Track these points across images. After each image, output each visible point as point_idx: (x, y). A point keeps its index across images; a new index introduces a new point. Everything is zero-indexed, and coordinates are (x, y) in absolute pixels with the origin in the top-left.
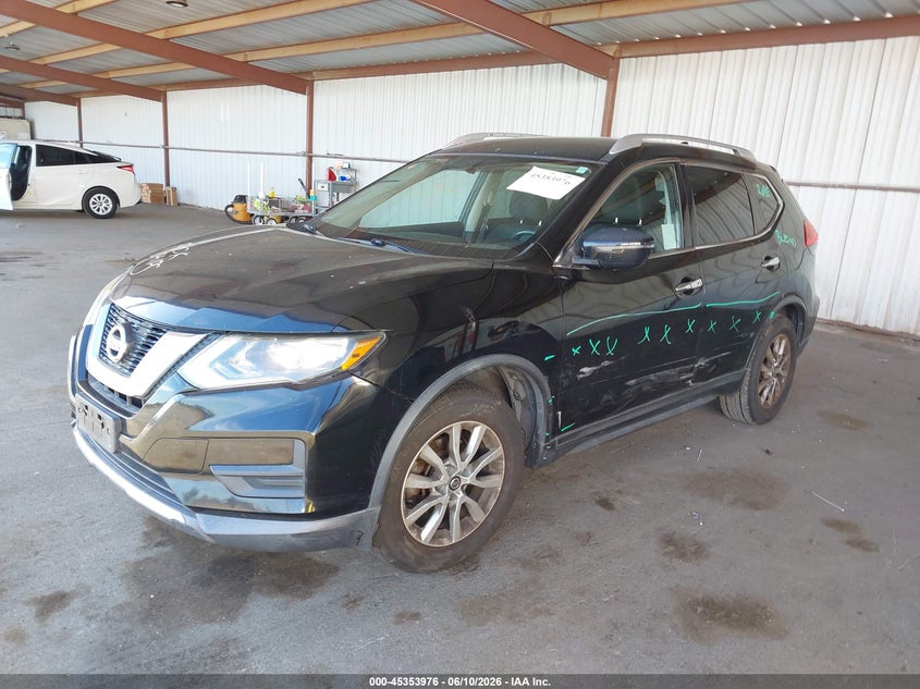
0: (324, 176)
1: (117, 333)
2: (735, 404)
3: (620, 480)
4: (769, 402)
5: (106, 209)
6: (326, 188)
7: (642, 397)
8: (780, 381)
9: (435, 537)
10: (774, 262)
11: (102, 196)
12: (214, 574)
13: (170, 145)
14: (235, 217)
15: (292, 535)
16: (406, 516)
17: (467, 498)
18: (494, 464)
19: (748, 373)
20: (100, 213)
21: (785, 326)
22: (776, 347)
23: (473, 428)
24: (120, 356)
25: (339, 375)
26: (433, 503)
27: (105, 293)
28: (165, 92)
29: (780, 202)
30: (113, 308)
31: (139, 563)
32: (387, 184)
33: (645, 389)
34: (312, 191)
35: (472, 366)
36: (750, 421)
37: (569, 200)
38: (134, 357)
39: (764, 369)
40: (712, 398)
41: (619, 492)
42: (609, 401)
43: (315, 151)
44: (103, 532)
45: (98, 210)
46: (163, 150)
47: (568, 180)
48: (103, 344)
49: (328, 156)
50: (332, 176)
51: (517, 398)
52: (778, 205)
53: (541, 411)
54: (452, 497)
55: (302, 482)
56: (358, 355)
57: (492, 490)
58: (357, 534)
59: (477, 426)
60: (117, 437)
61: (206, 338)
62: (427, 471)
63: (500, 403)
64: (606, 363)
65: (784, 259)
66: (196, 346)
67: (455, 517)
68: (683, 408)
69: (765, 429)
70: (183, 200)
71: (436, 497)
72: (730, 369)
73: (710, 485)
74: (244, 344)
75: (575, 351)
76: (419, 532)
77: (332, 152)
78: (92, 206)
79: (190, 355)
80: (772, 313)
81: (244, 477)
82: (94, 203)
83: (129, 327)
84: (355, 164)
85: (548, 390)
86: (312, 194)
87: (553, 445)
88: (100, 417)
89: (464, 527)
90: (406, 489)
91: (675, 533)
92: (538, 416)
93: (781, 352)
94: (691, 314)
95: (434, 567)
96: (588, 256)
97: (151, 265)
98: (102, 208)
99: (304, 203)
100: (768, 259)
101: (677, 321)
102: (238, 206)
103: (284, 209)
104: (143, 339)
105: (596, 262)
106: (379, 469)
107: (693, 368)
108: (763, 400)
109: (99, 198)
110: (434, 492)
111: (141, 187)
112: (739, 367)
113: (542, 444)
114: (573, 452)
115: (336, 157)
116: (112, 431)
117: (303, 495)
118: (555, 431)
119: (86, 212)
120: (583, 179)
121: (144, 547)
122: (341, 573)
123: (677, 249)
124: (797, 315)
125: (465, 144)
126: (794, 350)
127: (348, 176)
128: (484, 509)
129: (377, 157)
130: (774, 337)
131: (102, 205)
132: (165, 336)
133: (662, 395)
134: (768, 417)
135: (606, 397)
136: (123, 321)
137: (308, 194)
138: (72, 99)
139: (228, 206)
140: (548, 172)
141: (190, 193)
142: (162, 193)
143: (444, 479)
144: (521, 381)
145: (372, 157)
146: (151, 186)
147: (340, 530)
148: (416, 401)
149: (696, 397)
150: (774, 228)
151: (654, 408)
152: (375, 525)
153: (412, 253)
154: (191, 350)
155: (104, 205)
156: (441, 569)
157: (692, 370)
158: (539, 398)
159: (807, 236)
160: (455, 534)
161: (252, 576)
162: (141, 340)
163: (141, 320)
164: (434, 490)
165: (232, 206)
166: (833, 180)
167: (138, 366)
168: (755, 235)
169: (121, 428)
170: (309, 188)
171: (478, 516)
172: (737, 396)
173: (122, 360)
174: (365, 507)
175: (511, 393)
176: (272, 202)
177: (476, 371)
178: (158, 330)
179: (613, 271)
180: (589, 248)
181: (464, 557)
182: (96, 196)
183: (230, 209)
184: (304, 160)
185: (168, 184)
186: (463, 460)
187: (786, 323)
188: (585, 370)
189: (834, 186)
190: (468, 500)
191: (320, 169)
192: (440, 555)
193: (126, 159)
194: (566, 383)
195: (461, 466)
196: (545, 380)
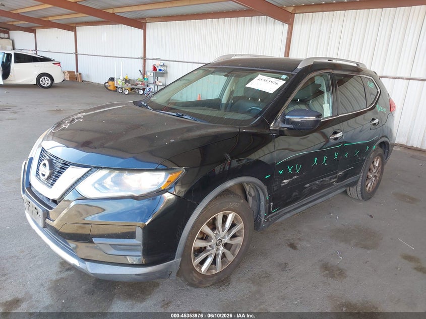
0: (151, 69)
1: (45, 165)
2: (355, 191)
3: (299, 232)
4: (371, 189)
5: (48, 84)
6: (152, 75)
7: (312, 192)
8: (376, 178)
9: (209, 269)
10: (376, 121)
11: (46, 77)
12: (95, 288)
13: (78, 52)
14: (109, 88)
15: (136, 275)
16: (194, 261)
17: (225, 250)
18: (239, 231)
19: (361, 176)
20: (45, 86)
21: (379, 152)
22: (375, 163)
23: (229, 214)
24: (46, 177)
25: (160, 192)
26: (208, 253)
27: (39, 141)
28: (76, 27)
29: (379, 90)
30: (43, 150)
31: (57, 281)
32: (184, 82)
33: (313, 188)
34: (145, 76)
35: (229, 184)
36: (360, 198)
37: (278, 93)
38: (53, 177)
39: (369, 174)
40: (344, 189)
41: (299, 239)
42: (296, 195)
43: (147, 57)
44: (39, 263)
45: (44, 84)
46: (75, 55)
47: (277, 82)
48: (38, 169)
49: (153, 59)
50: (155, 69)
51: (250, 195)
52: (378, 92)
53: (263, 203)
54: (218, 249)
55: (141, 248)
56: (170, 181)
57: (237, 245)
58: (169, 273)
59: (231, 213)
60: (45, 220)
61: (90, 170)
62: (205, 237)
63: (243, 201)
64: (296, 177)
65: (380, 119)
66: (85, 174)
67: (219, 259)
68: (330, 196)
69: (368, 203)
70: (84, 79)
71: (209, 250)
72: (353, 175)
73: (343, 235)
74: (110, 175)
75: (281, 172)
76: (201, 268)
77: (155, 57)
78: (41, 82)
79: (82, 179)
80: (374, 147)
81: (110, 244)
82: (42, 81)
83: (50, 161)
84: (166, 63)
85: (266, 193)
86: (145, 78)
87: (268, 219)
88: (36, 209)
89: (223, 263)
90: (194, 248)
91: (328, 263)
92: (261, 206)
93: (377, 165)
94: (337, 150)
95: (208, 285)
96: (288, 123)
97: (64, 126)
98: (46, 83)
99: (142, 82)
100: (373, 120)
101: (330, 153)
102: (111, 83)
103: (132, 84)
104: (58, 169)
105: (292, 126)
106: (181, 239)
107: (336, 176)
108: (368, 189)
109: (44, 78)
110: (209, 248)
111: (64, 73)
112: (358, 174)
113: (263, 219)
114: (278, 221)
115: (157, 59)
116: (42, 216)
117: (141, 255)
118: (269, 212)
119: (38, 85)
120: (285, 82)
121: (60, 271)
122: (161, 287)
123: (331, 117)
124: (385, 146)
125: (222, 60)
126: (383, 164)
127: (163, 69)
128: (233, 254)
129: (177, 60)
130: (374, 158)
131: (46, 82)
132: (69, 168)
133: (321, 190)
134: (370, 197)
135: (294, 194)
136: (48, 158)
137: (144, 78)
138: (32, 30)
139: (106, 83)
140: (266, 78)
141: (88, 76)
142: (75, 75)
143: (213, 241)
144: (252, 188)
145: (175, 60)
146: (69, 72)
147: (160, 272)
148: (200, 204)
149: (337, 190)
150: (376, 104)
151: (317, 197)
152: (178, 267)
153: (199, 122)
154: (83, 176)
155: (47, 82)
156: (211, 285)
157: (336, 177)
158: (262, 197)
159: (391, 107)
160: (219, 268)
161: (115, 289)
162: (57, 169)
163: (57, 158)
164: (208, 247)
165: (108, 83)
166: (398, 75)
167: (56, 183)
168: (367, 107)
169: (46, 216)
170: (144, 74)
171: (230, 258)
172: (355, 187)
173: (47, 179)
174: (173, 259)
175: (247, 193)
176: (127, 81)
177: (231, 187)
178: (66, 165)
179: (300, 130)
180: (288, 119)
181: (223, 279)
182: (43, 78)
183: (107, 84)
184: (142, 61)
185: (77, 71)
186: (223, 231)
187: (380, 151)
188: (285, 181)
189: (399, 78)
190: (226, 251)
191: (149, 65)
192: (212, 279)
193: (57, 60)
194: (275, 188)
195: (222, 234)
196: (265, 188)
